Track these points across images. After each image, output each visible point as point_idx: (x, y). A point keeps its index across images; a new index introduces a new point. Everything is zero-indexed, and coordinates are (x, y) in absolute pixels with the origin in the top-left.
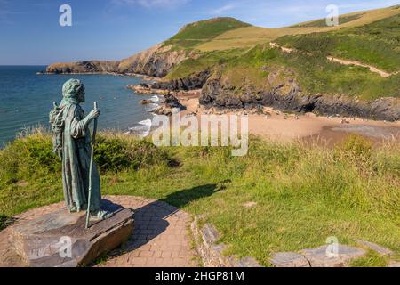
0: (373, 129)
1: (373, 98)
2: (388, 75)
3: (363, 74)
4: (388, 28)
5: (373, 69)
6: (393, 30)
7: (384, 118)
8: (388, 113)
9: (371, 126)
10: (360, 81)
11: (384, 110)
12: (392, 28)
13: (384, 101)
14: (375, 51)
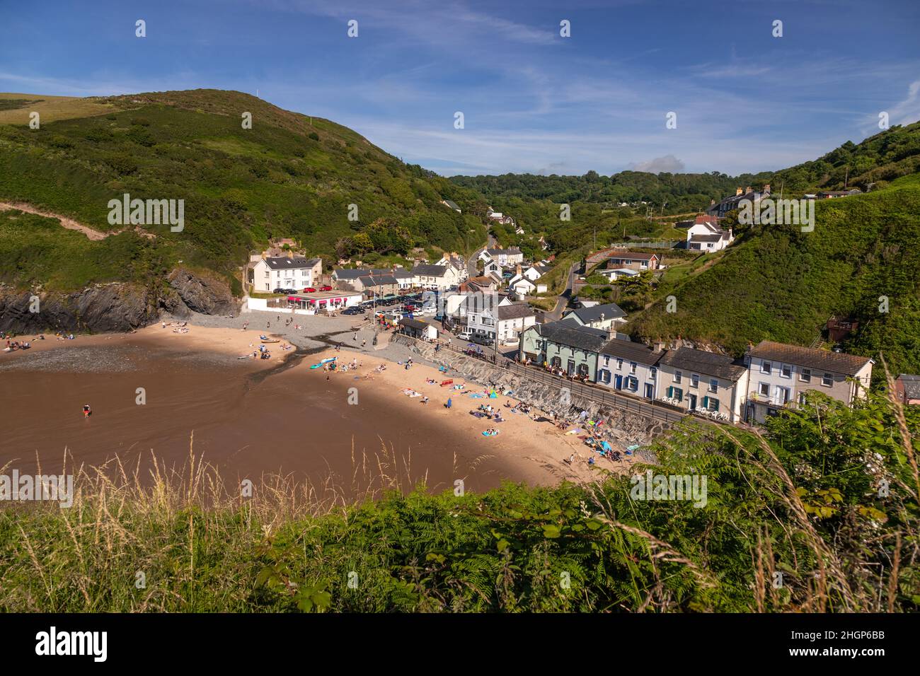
0: (87, 353)
1: (79, 288)
2: (102, 236)
3: (47, 234)
4: (90, 139)
5: (68, 223)
6: (101, 144)
7: (109, 326)
8: (116, 315)
9: (82, 348)
10: (42, 250)
11: (107, 310)
12: (97, 141)
13: (104, 290)
14: (66, 185)
